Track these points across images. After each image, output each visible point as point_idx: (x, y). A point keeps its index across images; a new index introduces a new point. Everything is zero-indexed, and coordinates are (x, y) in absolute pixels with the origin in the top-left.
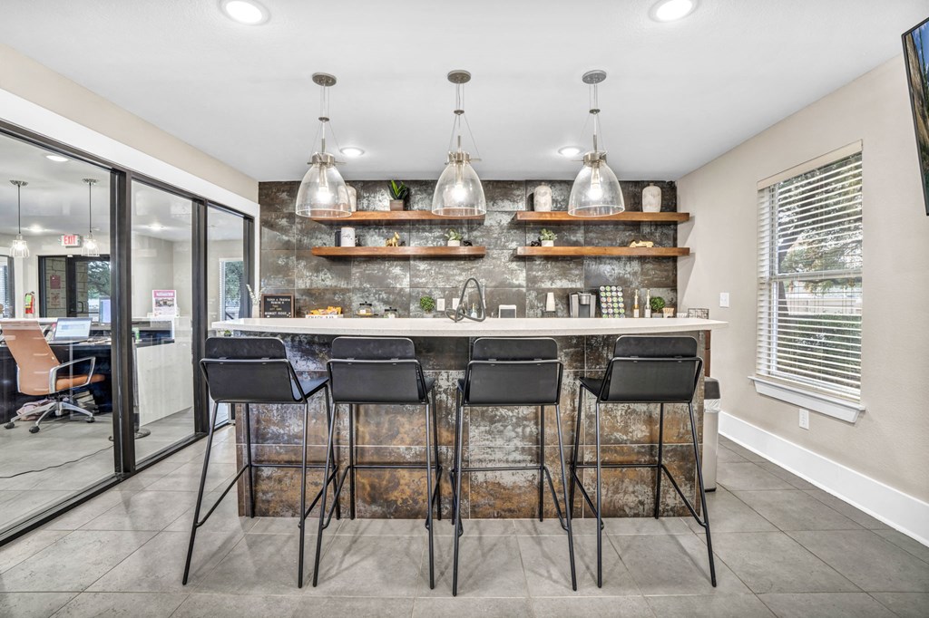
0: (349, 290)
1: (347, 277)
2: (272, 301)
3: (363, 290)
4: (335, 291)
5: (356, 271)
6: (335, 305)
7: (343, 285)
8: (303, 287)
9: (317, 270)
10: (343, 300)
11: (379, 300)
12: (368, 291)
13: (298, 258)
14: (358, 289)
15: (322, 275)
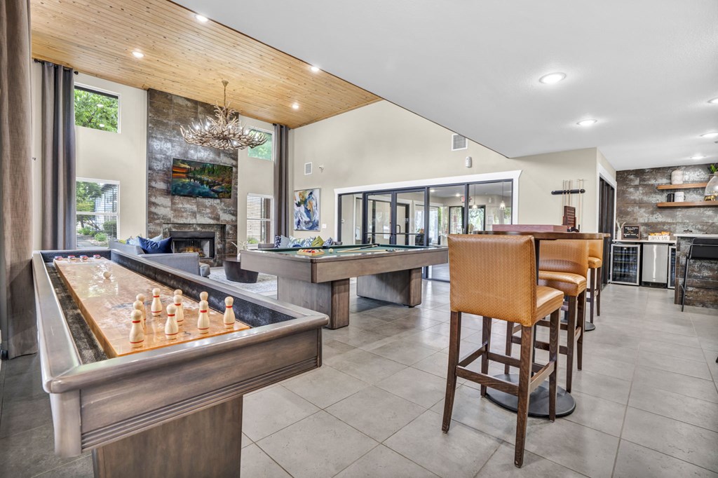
0: (673, 223)
1: (673, 217)
2: (628, 229)
3: (684, 224)
4: (664, 224)
5: (679, 213)
6: (665, 231)
7: (669, 220)
8: (643, 222)
9: (652, 213)
10: (670, 229)
11: (695, 229)
12: (688, 224)
13: (640, 207)
14: (681, 223)
15: (655, 216)
